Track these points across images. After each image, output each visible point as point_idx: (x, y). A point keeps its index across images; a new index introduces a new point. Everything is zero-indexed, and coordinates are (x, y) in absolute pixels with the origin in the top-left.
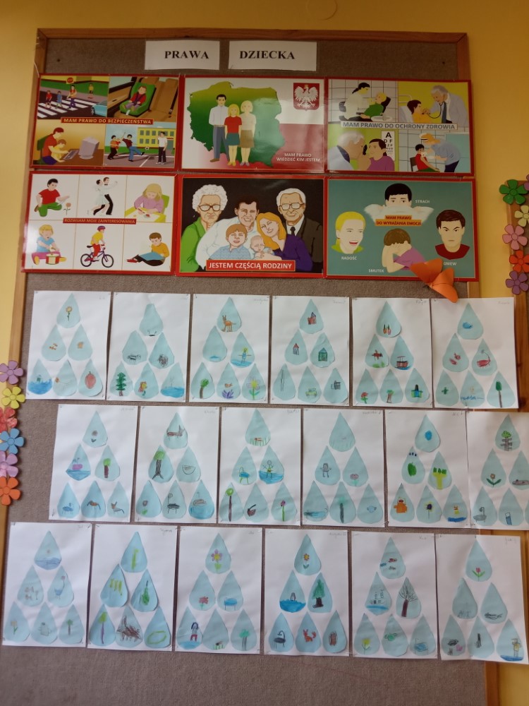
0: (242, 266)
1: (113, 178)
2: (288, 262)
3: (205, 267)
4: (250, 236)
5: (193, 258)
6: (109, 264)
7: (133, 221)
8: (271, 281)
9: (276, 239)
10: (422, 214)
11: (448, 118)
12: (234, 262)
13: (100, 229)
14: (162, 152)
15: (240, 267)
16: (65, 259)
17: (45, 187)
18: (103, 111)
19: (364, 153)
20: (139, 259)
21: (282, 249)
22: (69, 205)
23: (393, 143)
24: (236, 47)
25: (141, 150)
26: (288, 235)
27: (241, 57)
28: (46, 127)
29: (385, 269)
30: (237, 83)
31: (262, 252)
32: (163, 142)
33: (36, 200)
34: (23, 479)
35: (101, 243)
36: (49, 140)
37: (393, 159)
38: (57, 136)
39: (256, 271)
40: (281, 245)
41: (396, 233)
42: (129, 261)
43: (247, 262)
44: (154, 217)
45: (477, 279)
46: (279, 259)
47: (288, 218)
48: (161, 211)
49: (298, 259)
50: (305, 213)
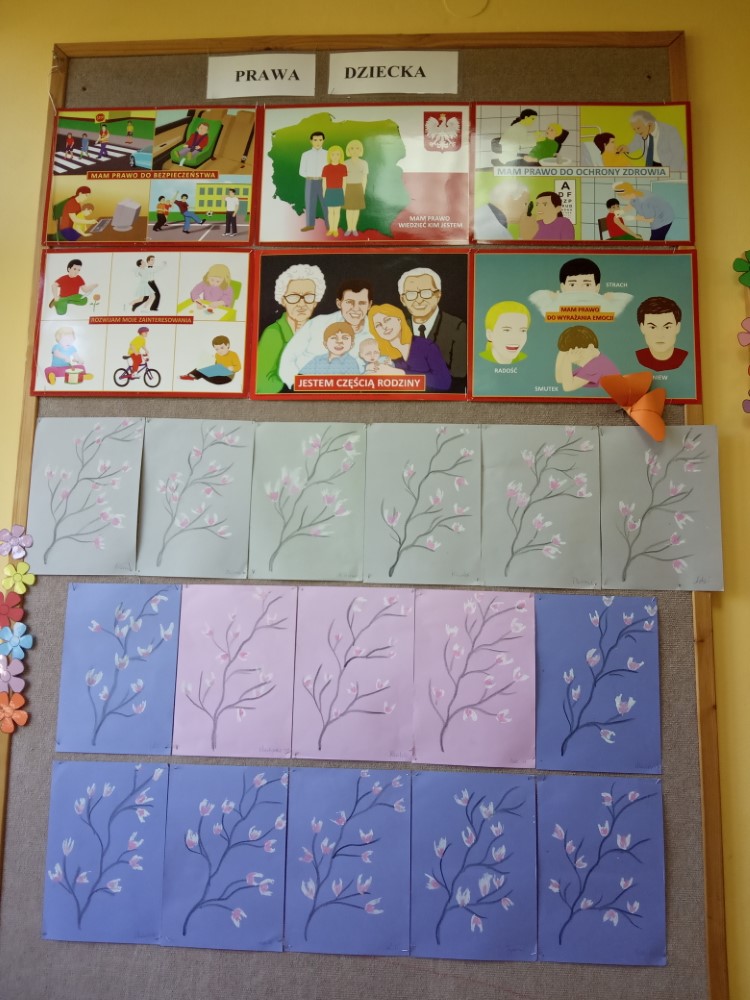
0: (347, 383)
1: (160, 256)
2: (414, 378)
3: (293, 387)
4: (359, 338)
5: (275, 373)
6: (153, 382)
7: (189, 320)
8: (390, 405)
9: (396, 344)
10: (616, 303)
11: (656, 159)
12: (335, 378)
13: (141, 331)
14: (230, 219)
15: (344, 385)
16: (91, 377)
17: (64, 272)
18: (145, 161)
19: (529, 214)
20: (197, 374)
21: (406, 358)
22: (97, 297)
23: (572, 197)
24: (339, 62)
25: (201, 217)
26: (414, 338)
27: (347, 77)
28: (66, 186)
29: (560, 386)
30: (340, 115)
31: (377, 363)
32: (232, 204)
33: (52, 292)
34: (32, 695)
35: (142, 352)
36: (72, 205)
37: (573, 222)
38: (82, 199)
39: (368, 390)
40: (405, 351)
41: (576, 332)
42: (183, 378)
43: (353, 377)
44: (220, 312)
45: (699, 400)
46: (401, 372)
47: (414, 312)
48: (229, 305)
49: (429, 371)
50: (440, 304)
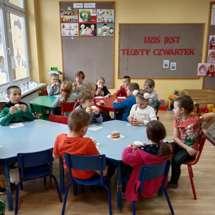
3: (83, 35)
5: (81, 34)
10: (108, 28)
13: (70, 30)
14: (76, 20)
17: (63, 25)
18: (69, 14)
20: (75, 34)
25: (74, 20)
27: (86, 6)
28: (62, 16)
30: (85, 10)
31: (89, 33)
32: (76, 18)
33: (62, 27)
35: (70, 32)
36: (62, 18)
38: (63, 18)
39: (88, 36)
40: (91, 32)
45: (114, 36)
47: (92, 29)
49: (93, 34)
50: (94, 28)
